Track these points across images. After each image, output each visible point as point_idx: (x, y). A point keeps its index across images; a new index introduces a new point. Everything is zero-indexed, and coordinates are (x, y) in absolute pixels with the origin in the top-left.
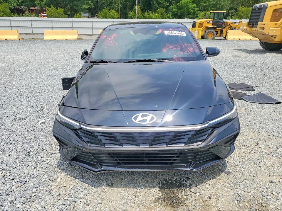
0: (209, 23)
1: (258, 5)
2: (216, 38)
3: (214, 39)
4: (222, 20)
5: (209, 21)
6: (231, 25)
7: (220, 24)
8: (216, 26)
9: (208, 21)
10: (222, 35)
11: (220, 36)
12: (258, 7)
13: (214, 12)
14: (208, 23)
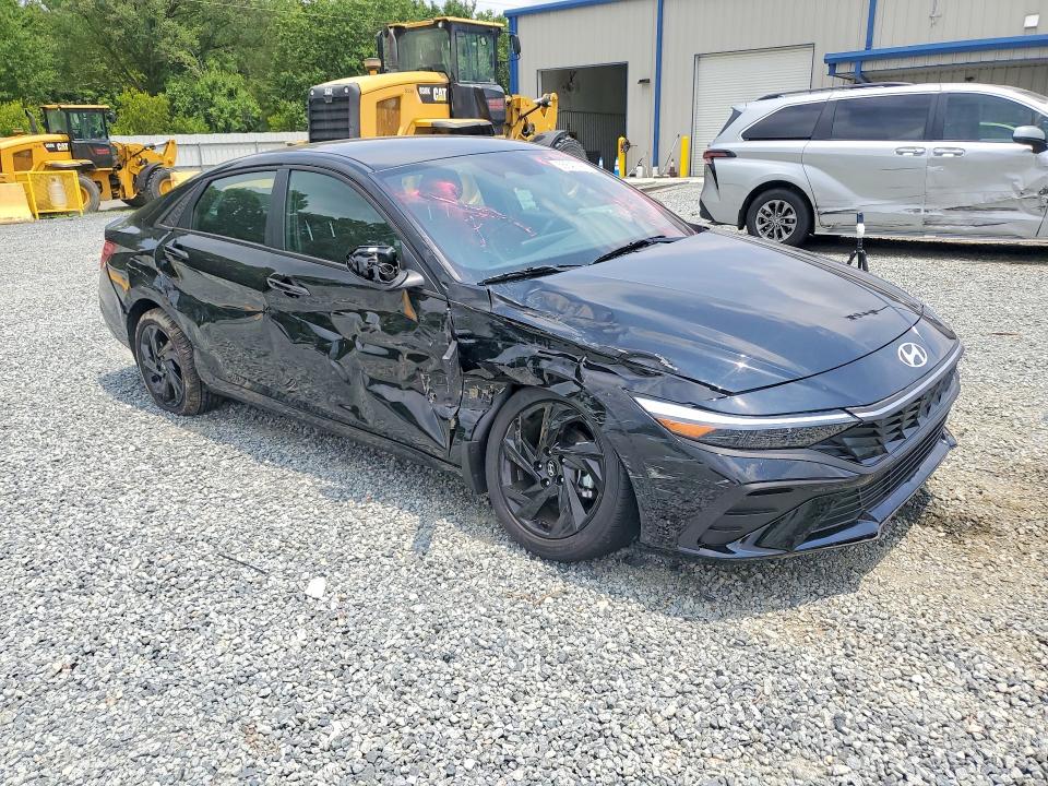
0: (55, 150)
1: (328, 88)
2: (104, 205)
3: (97, 211)
4: (104, 137)
5: (55, 143)
6: (144, 155)
7: (100, 152)
8: (90, 162)
9: (49, 143)
10: (120, 193)
11: (115, 197)
12: (328, 92)
13: (63, 106)
14: (50, 150)
